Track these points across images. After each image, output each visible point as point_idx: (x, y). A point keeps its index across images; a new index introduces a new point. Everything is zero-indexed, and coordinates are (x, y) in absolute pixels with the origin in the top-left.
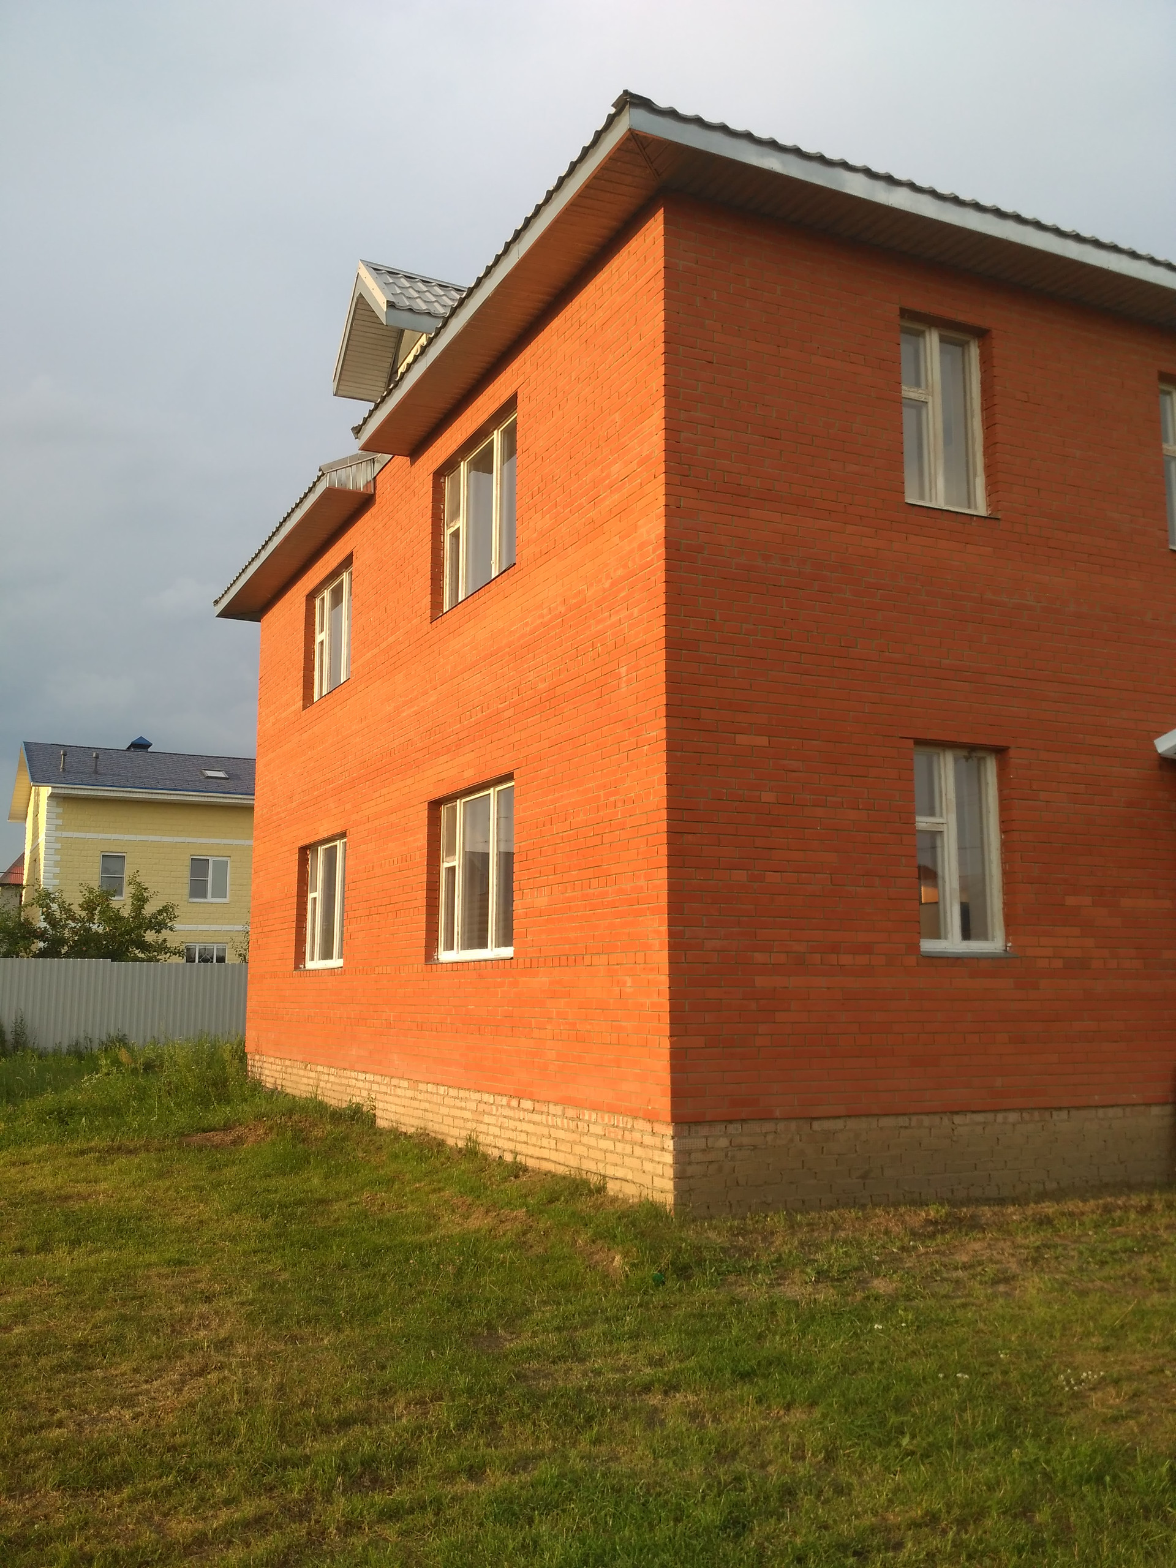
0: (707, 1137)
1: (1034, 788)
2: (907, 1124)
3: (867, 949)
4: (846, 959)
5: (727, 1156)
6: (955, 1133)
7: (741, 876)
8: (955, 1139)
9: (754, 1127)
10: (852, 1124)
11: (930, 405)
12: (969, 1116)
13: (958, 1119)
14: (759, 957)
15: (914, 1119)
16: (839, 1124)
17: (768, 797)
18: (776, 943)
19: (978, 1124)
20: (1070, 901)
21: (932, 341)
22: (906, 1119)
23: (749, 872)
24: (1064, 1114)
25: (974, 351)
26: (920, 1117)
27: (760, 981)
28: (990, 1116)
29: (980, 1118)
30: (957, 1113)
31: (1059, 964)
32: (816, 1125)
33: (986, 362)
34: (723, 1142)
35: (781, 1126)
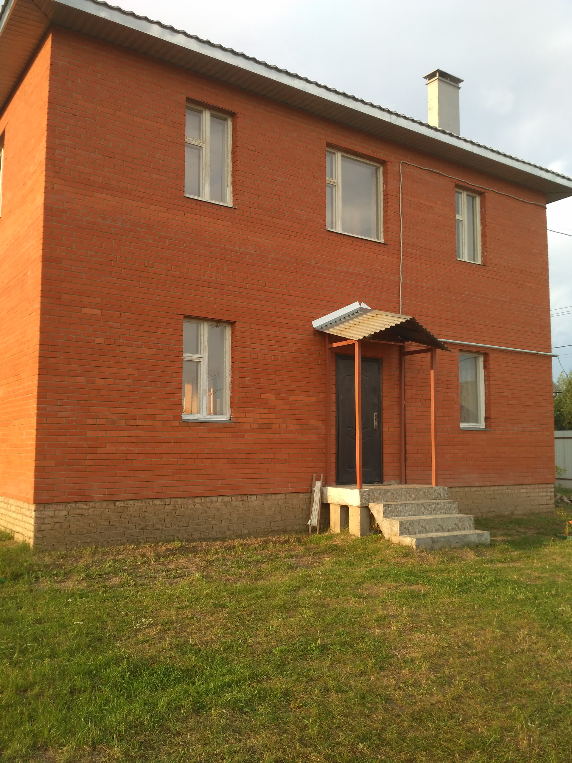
0: (54, 511)
1: (248, 342)
2: (169, 503)
3: (152, 418)
4: (139, 423)
5: (66, 520)
6: (195, 507)
7: (81, 380)
8: (195, 510)
9: (83, 505)
10: (138, 503)
11: (204, 148)
12: (203, 499)
13: (196, 500)
14: (89, 421)
15: (173, 500)
16: (131, 503)
17: (99, 340)
18: (100, 414)
19: (208, 502)
20: (263, 396)
21: (207, 116)
22: (169, 500)
23: (87, 378)
24: (254, 497)
25: (230, 123)
26: (176, 499)
27: (89, 433)
28: (215, 499)
29: (209, 499)
30: (197, 497)
31: (256, 426)
32: (118, 504)
33: (234, 129)
34: (64, 513)
35: (98, 505)
